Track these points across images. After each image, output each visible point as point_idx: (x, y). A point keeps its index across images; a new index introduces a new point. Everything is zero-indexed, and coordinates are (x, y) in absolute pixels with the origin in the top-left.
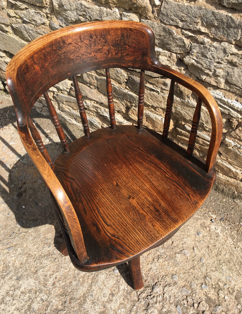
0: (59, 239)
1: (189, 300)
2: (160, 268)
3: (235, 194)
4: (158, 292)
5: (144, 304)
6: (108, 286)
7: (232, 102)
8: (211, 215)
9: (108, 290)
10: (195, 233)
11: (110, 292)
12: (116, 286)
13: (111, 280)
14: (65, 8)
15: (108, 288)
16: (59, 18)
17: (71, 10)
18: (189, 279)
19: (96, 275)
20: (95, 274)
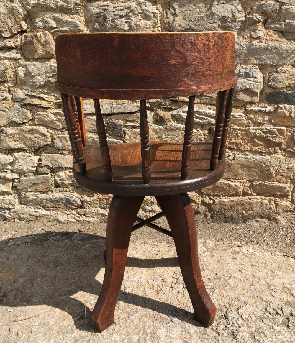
0: (81, 321)
1: (270, 311)
2: (220, 297)
3: (244, 214)
4: (235, 317)
5: (228, 335)
6: (175, 336)
7: (207, 111)
8: (235, 243)
9: (177, 340)
10: (231, 260)
11: (181, 341)
12: (184, 333)
13: (175, 330)
14: (33, 74)
15: (176, 338)
16: (24, 88)
17: (39, 75)
18: (255, 295)
19: (153, 334)
20: (151, 333)
